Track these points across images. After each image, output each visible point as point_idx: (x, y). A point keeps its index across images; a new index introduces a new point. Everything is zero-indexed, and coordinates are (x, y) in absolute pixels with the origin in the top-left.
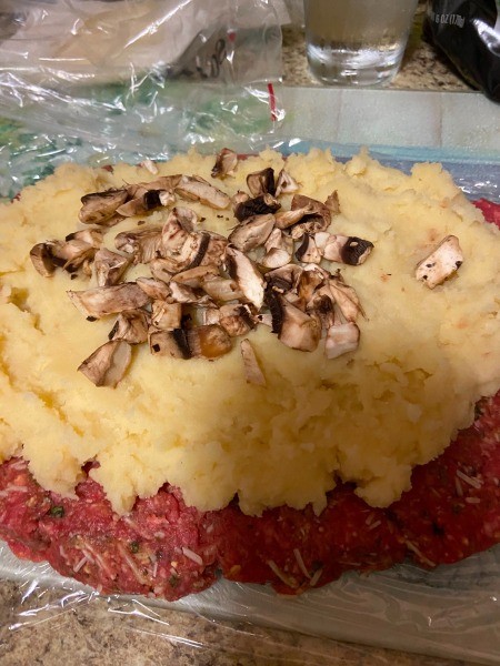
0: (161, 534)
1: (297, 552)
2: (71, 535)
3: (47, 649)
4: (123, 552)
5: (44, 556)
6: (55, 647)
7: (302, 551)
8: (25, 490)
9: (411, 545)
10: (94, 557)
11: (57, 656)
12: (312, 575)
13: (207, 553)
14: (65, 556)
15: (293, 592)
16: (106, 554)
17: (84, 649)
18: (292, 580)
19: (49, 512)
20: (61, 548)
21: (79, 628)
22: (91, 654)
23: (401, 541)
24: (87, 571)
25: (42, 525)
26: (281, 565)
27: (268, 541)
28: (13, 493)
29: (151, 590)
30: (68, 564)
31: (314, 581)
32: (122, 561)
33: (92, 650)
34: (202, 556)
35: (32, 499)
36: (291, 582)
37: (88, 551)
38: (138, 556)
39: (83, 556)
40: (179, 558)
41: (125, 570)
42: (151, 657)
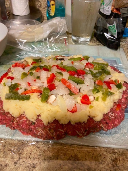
0: (55, 127)
1: (82, 128)
2: (37, 128)
3: (31, 154)
4: (48, 131)
5: (30, 134)
6: (32, 153)
8: (26, 120)
10: (42, 132)
11: (33, 155)
14: (36, 132)
15: (81, 137)
16: (44, 131)
17: (39, 153)
18: (81, 134)
19: (32, 124)
20: (35, 130)
21: (37, 149)
23: (101, 125)
24: (40, 135)
25: (30, 126)
26: (79, 131)
27: (76, 127)
28: (24, 120)
29: (54, 138)
30: (36, 134)
31: (85, 134)
32: (48, 132)
33: (40, 153)
34: (64, 130)
35: (28, 121)
36: (81, 135)
38: (51, 131)
39: (40, 132)
40: (59, 131)
41: (48, 134)
42: (53, 153)
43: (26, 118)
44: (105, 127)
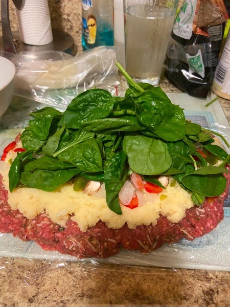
0: (100, 234)
2: (68, 237)
3: (57, 284)
4: (87, 241)
5: (56, 248)
6: (61, 283)
7: (149, 236)
8: (48, 223)
9: (185, 232)
10: (76, 243)
11: (62, 286)
12: (153, 244)
13: (117, 239)
14: (66, 245)
15: (147, 251)
16: (81, 242)
17: (72, 282)
18: (147, 247)
19: (58, 230)
20: (64, 241)
21: (69, 275)
22: (75, 283)
23: (182, 230)
24: (74, 249)
25: (56, 234)
26: (142, 241)
27: (138, 233)
28: (44, 224)
29: (98, 254)
30: (67, 248)
31: (154, 247)
32: (87, 244)
33: (75, 282)
34: (115, 240)
35: (52, 226)
36: (146, 248)
37: (74, 241)
38: (93, 242)
39: (73, 243)
40: (107, 242)
41: (88, 247)
42: (98, 282)
43: (49, 220)
44: (189, 232)
